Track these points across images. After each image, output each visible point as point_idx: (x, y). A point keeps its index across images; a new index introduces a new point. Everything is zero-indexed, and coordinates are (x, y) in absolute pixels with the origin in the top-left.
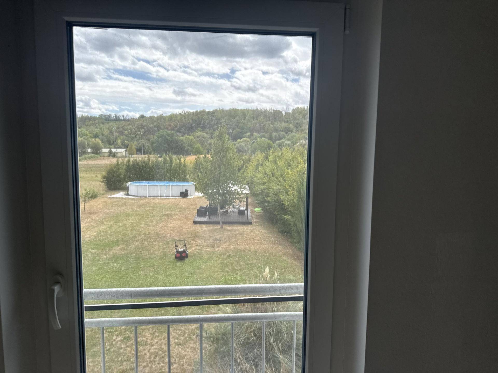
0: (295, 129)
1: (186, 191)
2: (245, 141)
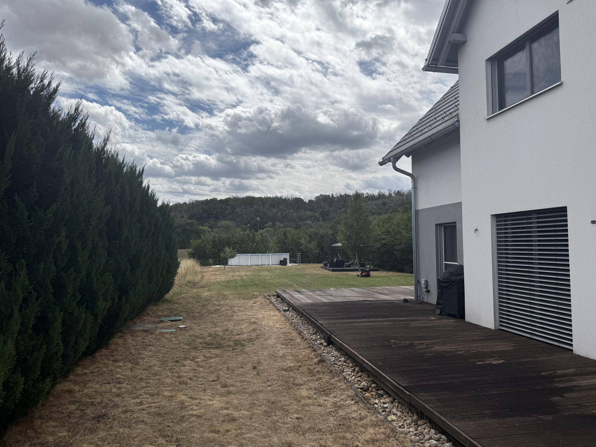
0: (322, 218)
1: (285, 259)
2: (267, 231)
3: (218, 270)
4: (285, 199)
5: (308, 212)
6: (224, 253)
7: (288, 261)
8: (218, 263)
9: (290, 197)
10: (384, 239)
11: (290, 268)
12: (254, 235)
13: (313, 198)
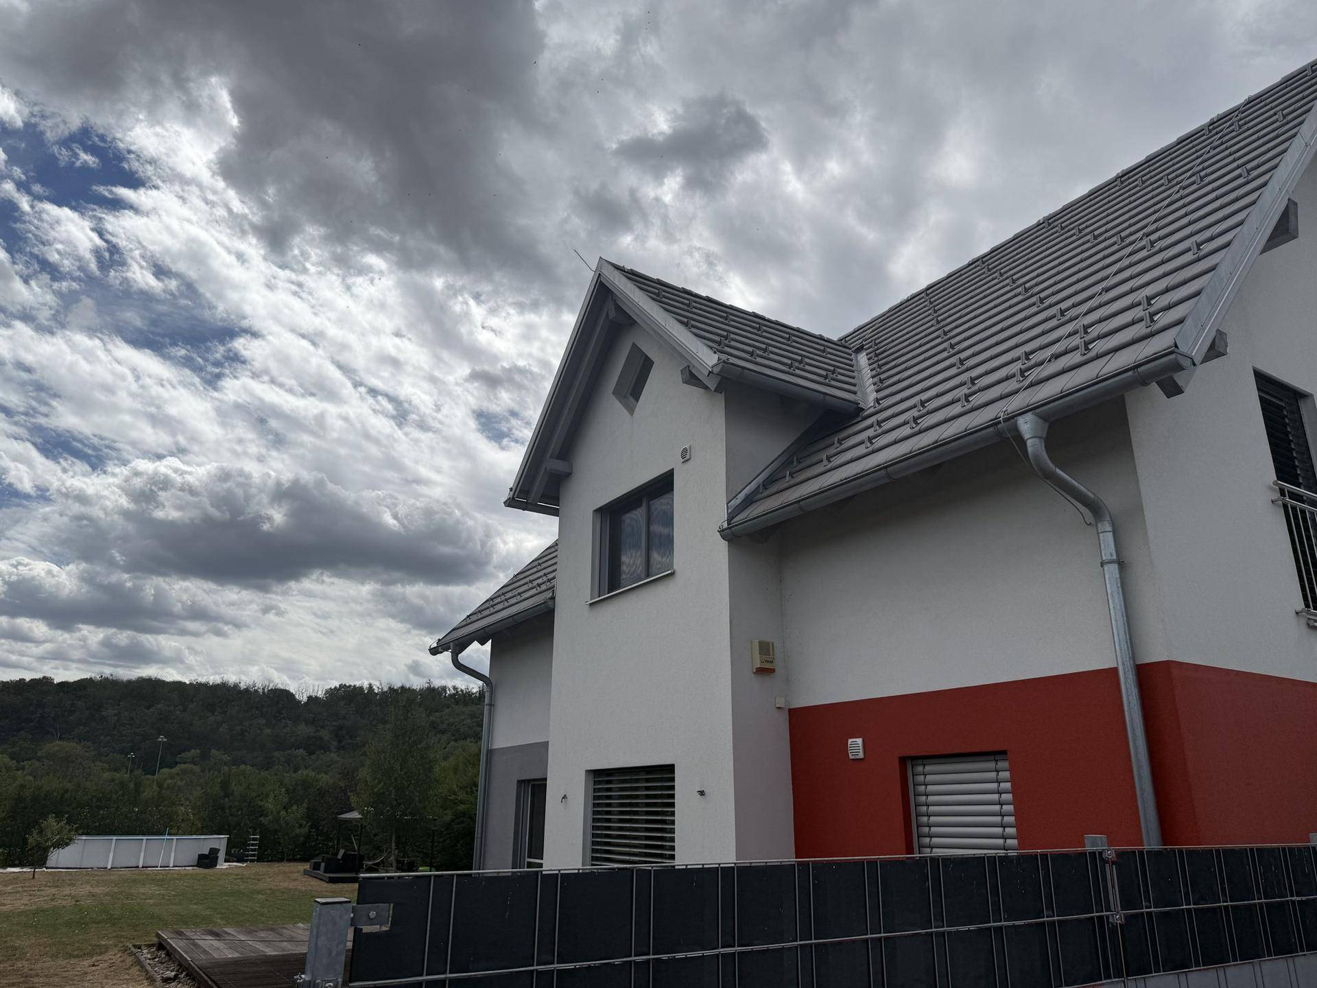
1: (214, 852)
3: (15, 879)
4: (247, 690)
5: (303, 726)
6: (41, 832)
7: (222, 855)
8: (17, 862)
9: (259, 685)
10: (462, 802)
11: (225, 873)
12: (138, 785)
13: (320, 693)
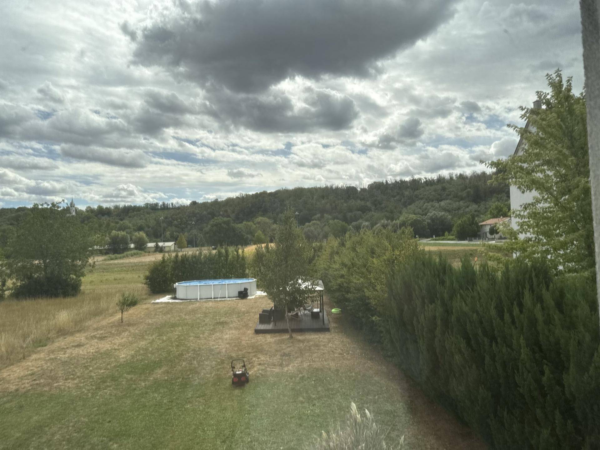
0: (374, 207)
1: (246, 290)
2: (314, 224)
4: (336, 188)
5: (359, 201)
13: (366, 186)
